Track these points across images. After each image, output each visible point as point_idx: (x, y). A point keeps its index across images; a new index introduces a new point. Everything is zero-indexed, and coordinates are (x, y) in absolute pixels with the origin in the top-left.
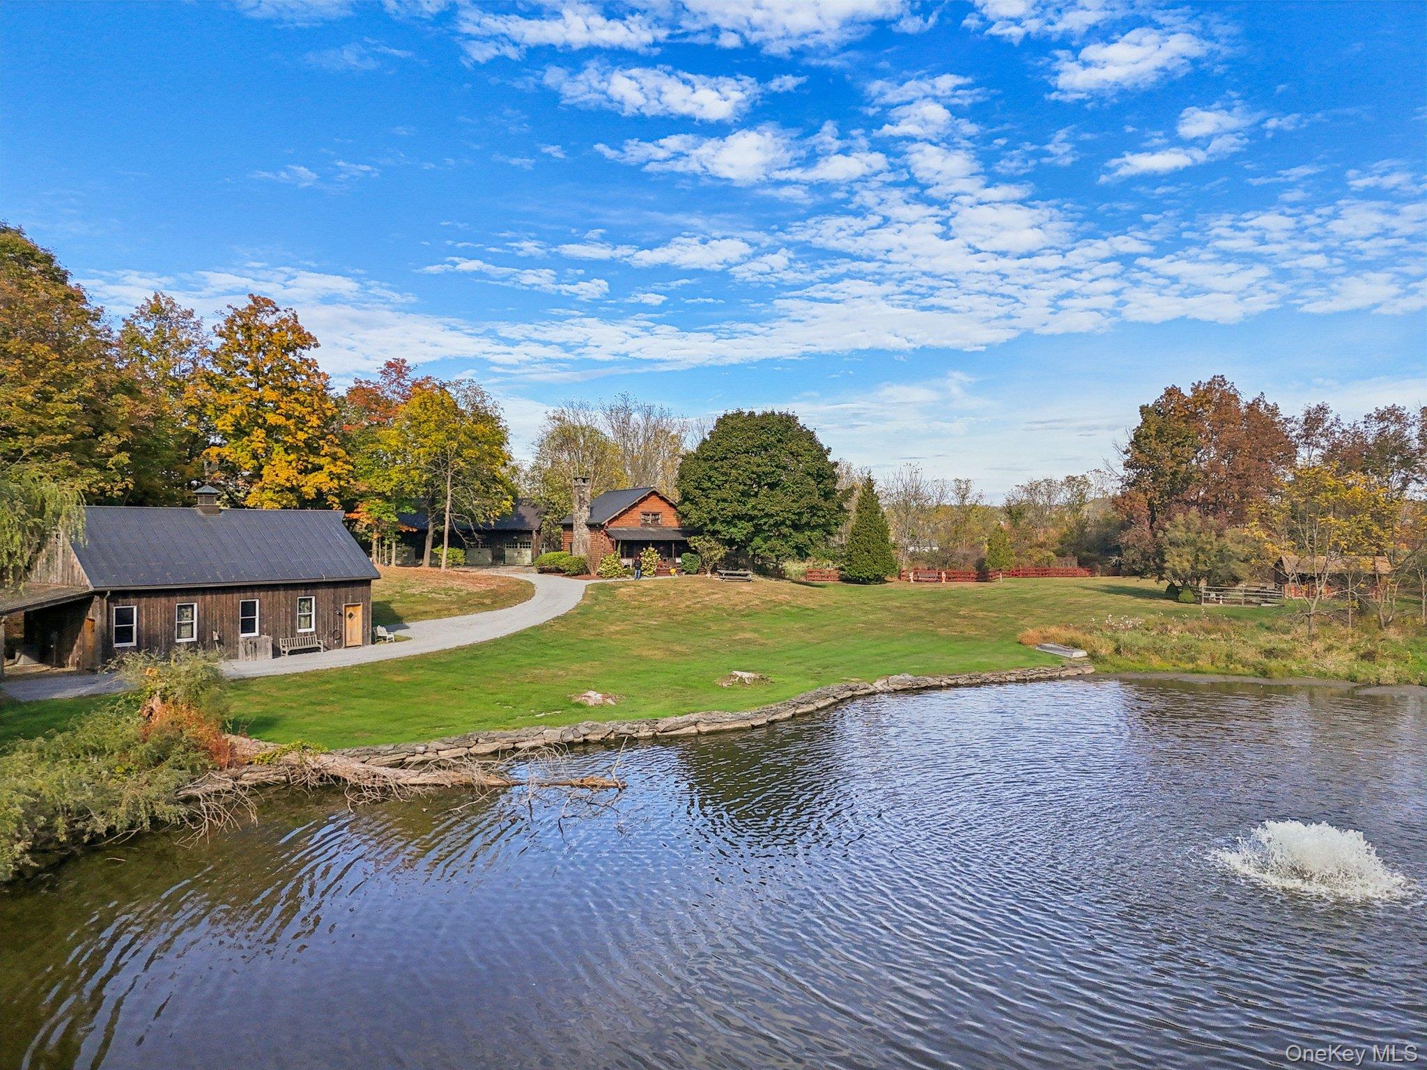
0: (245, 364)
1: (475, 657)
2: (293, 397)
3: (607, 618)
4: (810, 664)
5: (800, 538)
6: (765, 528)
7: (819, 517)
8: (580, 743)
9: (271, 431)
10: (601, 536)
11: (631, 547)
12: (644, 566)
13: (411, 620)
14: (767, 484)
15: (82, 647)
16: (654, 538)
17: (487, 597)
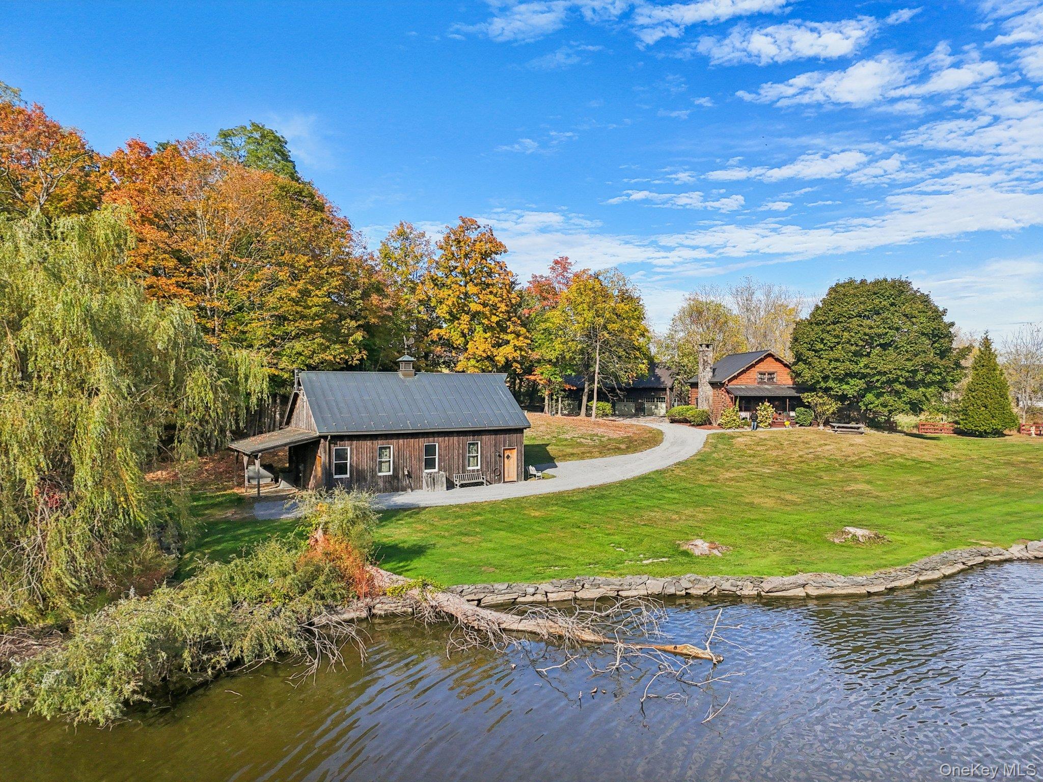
0: (456, 268)
1: (602, 497)
2: (488, 290)
3: (723, 464)
4: (930, 521)
5: (914, 394)
6: (878, 385)
7: (934, 374)
8: (682, 597)
9: (475, 316)
10: (722, 393)
11: (748, 402)
12: (759, 419)
13: (561, 460)
14: (881, 345)
15: (315, 477)
16: (769, 394)
17: (623, 442)
